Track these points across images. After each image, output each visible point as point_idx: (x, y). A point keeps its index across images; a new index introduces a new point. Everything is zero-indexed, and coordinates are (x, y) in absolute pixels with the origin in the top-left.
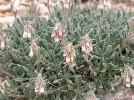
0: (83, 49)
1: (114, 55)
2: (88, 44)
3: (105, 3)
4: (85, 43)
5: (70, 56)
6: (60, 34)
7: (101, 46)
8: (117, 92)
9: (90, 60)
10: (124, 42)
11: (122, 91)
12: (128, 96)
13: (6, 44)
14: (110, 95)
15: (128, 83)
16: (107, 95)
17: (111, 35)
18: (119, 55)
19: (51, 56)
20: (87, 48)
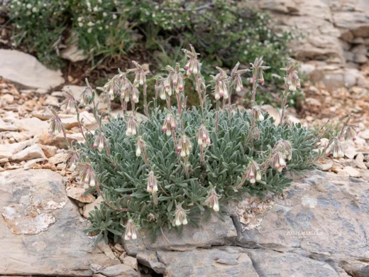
0: (200, 141)
1: (235, 153)
2: (204, 136)
3: (221, 91)
4: (202, 135)
5: (186, 149)
6: (173, 125)
7: (219, 146)
8: (241, 200)
9: (207, 161)
10: (246, 140)
11: (247, 199)
12: (254, 205)
13: (105, 144)
14: (233, 204)
15: (252, 177)
16: (229, 205)
17: (230, 132)
18: (242, 155)
19: (159, 158)
20: (204, 140)
